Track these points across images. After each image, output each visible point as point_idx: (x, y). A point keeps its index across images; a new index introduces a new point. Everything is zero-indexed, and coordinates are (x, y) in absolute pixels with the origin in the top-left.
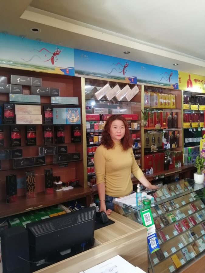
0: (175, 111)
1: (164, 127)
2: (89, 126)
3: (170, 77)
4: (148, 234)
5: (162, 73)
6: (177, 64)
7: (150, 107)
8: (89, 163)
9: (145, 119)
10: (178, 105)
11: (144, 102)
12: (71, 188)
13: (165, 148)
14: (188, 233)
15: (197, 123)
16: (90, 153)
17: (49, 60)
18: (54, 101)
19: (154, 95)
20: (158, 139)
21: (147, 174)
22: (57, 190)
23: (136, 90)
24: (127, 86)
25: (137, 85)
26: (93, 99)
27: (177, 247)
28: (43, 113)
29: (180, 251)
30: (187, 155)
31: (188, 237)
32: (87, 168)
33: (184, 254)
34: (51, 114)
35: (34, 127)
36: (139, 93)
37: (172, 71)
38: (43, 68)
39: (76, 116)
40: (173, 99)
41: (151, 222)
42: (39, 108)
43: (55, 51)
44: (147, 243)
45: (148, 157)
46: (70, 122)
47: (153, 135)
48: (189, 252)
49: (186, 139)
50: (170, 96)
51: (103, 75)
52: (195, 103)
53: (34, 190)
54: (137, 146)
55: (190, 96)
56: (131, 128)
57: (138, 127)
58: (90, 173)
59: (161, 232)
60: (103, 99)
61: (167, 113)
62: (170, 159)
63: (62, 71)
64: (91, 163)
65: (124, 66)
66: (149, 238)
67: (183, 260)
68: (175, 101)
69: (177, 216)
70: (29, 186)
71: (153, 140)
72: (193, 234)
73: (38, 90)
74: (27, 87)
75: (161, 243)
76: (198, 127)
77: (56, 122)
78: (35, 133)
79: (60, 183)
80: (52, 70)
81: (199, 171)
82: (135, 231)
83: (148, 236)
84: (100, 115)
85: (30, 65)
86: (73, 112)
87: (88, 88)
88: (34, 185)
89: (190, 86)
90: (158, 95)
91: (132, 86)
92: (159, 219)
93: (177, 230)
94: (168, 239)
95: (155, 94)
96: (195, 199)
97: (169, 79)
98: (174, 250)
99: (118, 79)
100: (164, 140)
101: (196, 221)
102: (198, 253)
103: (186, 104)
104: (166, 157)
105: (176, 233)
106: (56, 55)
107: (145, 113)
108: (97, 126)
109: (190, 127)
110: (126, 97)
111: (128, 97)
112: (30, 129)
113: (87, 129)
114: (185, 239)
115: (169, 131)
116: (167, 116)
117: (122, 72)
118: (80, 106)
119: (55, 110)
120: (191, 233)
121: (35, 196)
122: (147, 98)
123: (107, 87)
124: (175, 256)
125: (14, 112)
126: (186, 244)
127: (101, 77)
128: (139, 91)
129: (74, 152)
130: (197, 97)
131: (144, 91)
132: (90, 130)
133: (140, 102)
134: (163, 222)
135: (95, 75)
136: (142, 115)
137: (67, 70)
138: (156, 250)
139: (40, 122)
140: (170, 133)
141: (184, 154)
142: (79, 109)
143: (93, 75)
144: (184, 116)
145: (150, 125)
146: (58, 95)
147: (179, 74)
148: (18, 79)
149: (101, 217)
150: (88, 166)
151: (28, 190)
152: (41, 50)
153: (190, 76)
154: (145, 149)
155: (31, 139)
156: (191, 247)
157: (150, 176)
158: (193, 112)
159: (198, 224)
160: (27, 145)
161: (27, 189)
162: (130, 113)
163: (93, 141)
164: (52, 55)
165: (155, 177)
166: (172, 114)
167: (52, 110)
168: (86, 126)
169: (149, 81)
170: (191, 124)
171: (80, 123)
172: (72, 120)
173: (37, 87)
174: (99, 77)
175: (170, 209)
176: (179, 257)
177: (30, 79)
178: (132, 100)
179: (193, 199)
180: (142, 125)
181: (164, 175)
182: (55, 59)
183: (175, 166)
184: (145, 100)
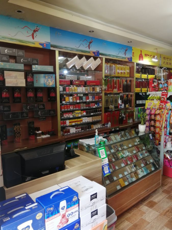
0: (129, 79)
1: (120, 91)
2: (61, 89)
3: (125, 52)
4: (103, 164)
5: (120, 49)
6: (130, 41)
7: (110, 75)
8: (62, 117)
9: (105, 85)
10: (131, 75)
11: (105, 71)
12: (48, 136)
13: (120, 108)
14: (132, 165)
15: (146, 89)
16: (63, 110)
17: (30, 36)
18: (34, 69)
19: (112, 66)
20: (115, 101)
21: (106, 127)
22: (38, 138)
23: (98, 61)
24: (92, 58)
25: (100, 58)
26: (65, 67)
27: (123, 174)
28: (26, 78)
29: (125, 177)
30: (137, 113)
31: (132, 168)
32: (61, 122)
33: (128, 179)
34: (32, 78)
35: (20, 88)
36: (101, 64)
37: (127, 47)
38: (25, 42)
39: (51, 81)
40: (128, 69)
41: (105, 156)
42: (23, 73)
43: (35, 28)
44: (101, 170)
45: (107, 114)
46: (47, 85)
47: (112, 97)
48: (132, 177)
49: (137, 101)
50: (126, 67)
51: (72, 49)
52: (145, 73)
53: (20, 137)
54: (99, 105)
55: (141, 67)
56: (94, 91)
57: (100, 91)
58: (63, 125)
59: (112, 164)
60: (73, 68)
61: (123, 80)
62: (124, 116)
63: (41, 45)
64: (63, 117)
65: (89, 42)
66: (103, 166)
67: (127, 182)
68: (129, 71)
69: (125, 154)
70: (16, 134)
71: (111, 101)
72: (135, 166)
73: (22, 60)
74: (13, 57)
75: (112, 171)
76: (147, 92)
77: (36, 85)
78: (20, 93)
79: (40, 132)
80: (33, 44)
81: (142, 123)
82: (93, 161)
83: (103, 165)
84: (71, 80)
85: (16, 39)
86: (49, 78)
87: (61, 59)
88: (20, 133)
89: (141, 59)
90: (116, 66)
91: (95, 58)
92: (111, 155)
93: (124, 163)
94: (117, 169)
95: (114, 65)
96: (139, 143)
97: (125, 53)
98: (121, 176)
99: (85, 53)
100: (120, 102)
101: (139, 158)
102: (138, 178)
103: (138, 73)
104: (121, 114)
105: (123, 165)
106: (35, 32)
107: (105, 80)
108: (68, 89)
109: (140, 92)
110: (91, 67)
111: (92, 67)
112: (16, 90)
113: (60, 91)
114: (129, 169)
115: (124, 94)
116: (123, 83)
117: (88, 47)
118: (54, 73)
119: (35, 75)
120: (134, 166)
121: (21, 142)
122: (107, 68)
123: (76, 58)
124: (121, 180)
125: (3, 76)
126: (130, 172)
127: (71, 50)
128: (101, 63)
129: (51, 109)
130: (147, 68)
131: (105, 62)
132: (62, 92)
133: (102, 71)
134: (114, 158)
135: (67, 49)
136: (103, 81)
137: (45, 44)
138: (108, 174)
139: (24, 85)
140: (125, 96)
141: (135, 112)
142: (54, 75)
143: (64, 48)
144: (136, 83)
145: (109, 89)
146: (37, 64)
147: (133, 50)
148: (6, 51)
149: (70, 152)
150: (61, 120)
151: (16, 137)
152: (24, 28)
153: (141, 51)
154: (105, 108)
155: (18, 98)
156: (133, 174)
157: (108, 128)
158: (143, 80)
159: (140, 160)
160: (14, 102)
161: (15, 135)
162: (94, 80)
163: (65, 101)
164: (32, 32)
165: (112, 129)
166: (126, 81)
167: (33, 76)
168: (60, 89)
169: (109, 55)
170: (141, 89)
171: (54, 86)
172: (48, 83)
173: (21, 57)
174: (69, 51)
175: (120, 149)
176: (124, 181)
177: (15, 51)
178: (96, 70)
179: (137, 143)
180: (103, 89)
181: (119, 128)
182: (35, 35)
183: (128, 121)
184: (105, 70)
